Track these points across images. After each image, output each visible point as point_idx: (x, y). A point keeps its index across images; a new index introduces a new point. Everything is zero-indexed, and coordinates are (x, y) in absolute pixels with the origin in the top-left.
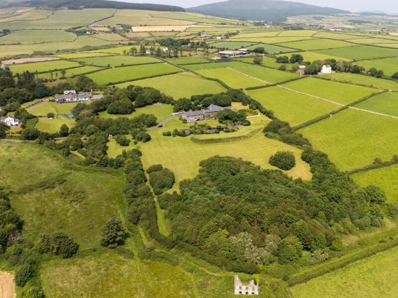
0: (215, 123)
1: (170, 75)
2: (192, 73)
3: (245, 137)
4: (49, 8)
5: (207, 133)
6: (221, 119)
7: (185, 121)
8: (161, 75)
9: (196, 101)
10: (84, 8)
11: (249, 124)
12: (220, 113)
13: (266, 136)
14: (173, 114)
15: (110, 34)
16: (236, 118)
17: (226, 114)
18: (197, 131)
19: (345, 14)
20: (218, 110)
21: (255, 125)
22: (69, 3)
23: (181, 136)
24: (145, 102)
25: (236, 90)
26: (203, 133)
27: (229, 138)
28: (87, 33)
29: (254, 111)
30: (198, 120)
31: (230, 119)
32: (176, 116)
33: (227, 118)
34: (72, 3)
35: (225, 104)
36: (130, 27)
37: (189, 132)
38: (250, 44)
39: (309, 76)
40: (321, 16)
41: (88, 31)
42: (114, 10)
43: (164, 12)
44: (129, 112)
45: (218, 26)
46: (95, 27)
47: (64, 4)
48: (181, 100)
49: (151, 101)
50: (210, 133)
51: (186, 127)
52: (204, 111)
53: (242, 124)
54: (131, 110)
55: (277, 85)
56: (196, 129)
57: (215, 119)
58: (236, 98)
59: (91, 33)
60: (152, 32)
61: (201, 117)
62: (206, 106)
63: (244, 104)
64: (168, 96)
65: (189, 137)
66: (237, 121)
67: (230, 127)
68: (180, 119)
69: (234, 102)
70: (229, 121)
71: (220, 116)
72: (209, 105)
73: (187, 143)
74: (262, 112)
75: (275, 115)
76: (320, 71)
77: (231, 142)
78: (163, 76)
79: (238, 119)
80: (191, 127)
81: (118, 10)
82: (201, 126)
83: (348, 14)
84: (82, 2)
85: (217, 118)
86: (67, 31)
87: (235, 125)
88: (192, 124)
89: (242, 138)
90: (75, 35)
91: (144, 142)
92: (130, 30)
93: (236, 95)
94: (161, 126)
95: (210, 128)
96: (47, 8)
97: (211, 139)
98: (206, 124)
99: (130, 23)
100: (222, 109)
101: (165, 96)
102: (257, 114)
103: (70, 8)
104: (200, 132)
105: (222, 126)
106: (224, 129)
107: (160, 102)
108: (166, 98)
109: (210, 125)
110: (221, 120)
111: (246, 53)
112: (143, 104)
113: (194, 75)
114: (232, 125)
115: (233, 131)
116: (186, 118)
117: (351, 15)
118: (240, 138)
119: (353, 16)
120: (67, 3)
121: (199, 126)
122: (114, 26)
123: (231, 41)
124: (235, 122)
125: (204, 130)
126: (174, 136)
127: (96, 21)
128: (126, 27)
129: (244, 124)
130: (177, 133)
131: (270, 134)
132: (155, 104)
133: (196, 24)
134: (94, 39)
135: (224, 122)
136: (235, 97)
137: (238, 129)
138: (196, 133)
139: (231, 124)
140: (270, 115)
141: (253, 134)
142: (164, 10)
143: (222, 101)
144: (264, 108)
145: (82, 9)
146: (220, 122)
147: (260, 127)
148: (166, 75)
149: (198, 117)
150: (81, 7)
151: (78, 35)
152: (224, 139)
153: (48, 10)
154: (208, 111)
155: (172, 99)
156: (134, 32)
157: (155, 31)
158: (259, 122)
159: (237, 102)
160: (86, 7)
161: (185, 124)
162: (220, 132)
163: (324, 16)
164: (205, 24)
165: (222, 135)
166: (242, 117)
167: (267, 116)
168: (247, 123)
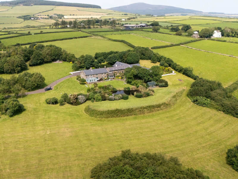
0: (121, 85)
1: (80, 38)
2: (100, 37)
3: (166, 105)
4: (10, 5)
5: (110, 100)
6: (129, 78)
7: (83, 82)
8: (71, 38)
9: (100, 58)
10: (34, 5)
11: (166, 85)
12: (128, 71)
13: (194, 102)
14: (72, 73)
15: (48, 20)
16: (149, 77)
17: (135, 72)
18: (96, 96)
19: (199, 13)
20: (125, 68)
21: (175, 85)
22: (24, 2)
23: (72, 104)
24: (42, 59)
25: (143, 48)
26: (104, 99)
27: (144, 108)
28: (32, 19)
29: (167, 68)
30: (101, 80)
31: (140, 78)
32: (74, 75)
33: (136, 77)
34: (26, 2)
35: (133, 61)
36: (63, 16)
37: (84, 98)
38: (147, 22)
39: (205, 39)
40: (186, 13)
41: (33, 17)
42: (53, 7)
43: (87, 8)
44: (16, 71)
45: (122, 15)
46: (39, 15)
47: (20, 3)
48: (82, 57)
49: (50, 59)
50: (115, 100)
51: (83, 90)
52: (108, 69)
53: (157, 85)
54: (19, 68)
55: (181, 45)
56: (96, 93)
57: (122, 78)
58: (144, 55)
59: (34, 19)
60: (77, 18)
61: (104, 76)
62: (111, 64)
63: (154, 62)
64: (69, 54)
65: (83, 106)
66: (151, 81)
67: (142, 89)
68: (77, 79)
69: (142, 59)
70: (139, 81)
71: (129, 75)
72: (114, 63)
73: (79, 116)
74: (176, 70)
75: (195, 73)
76: (212, 35)
77: (146, 114)
78: (73, 39)
79: (151, 79)
80: (89, 90)
81: (56, 6)
82: (103, 88)
83: (202, 13)
84: (33, 1)
85: (124, 77)
86: (17, 17)
87: (148, 86)
88: (91, 86)
89: (162, 107)
90: (22, 20)
91: (11, 116)
92: (63, 18)
93: (144, 52)
94: (50, 89)
95: (115, 91)
96: (9, 5)
97: (117, 110)
98: (110, 86)
99: (63, 14)
100: (130, 66)
101: (65, 54)
102: (172, 72)
103: (24, 5)
104: (100, 97)
105: (132, 87)
106: (135, 93)
107: (60, 60)
108: (67, 55)
109: (115, 87)
110: (130, 80)
111: (145, 26)
112: (39, 62)
113: (102, 38)
114: (144, 86)
115: (148, 95)
116: (85, 78)
117: (203, 13)
118: (159, 106)
119: (204, 14)
120: (23, 2)
121: (100, 88)
122: (52, 15)
123: (132, 21)
124: (148, 83)
125: (106, 95)
126: (62, 104)
127: (40, 12)
128: (60, 15)
129: (161, 84)
130: (66, 100)
131: (201, 99)
132: (55, 62)
133: (108, 15)
134: (35, 22)
135: (133, 82)
136: (142, 54)
137: (153, 91)
138: (94, 99)
139: (142, 85)
140: (189, 73)
141: (176, 100)
142: (87, 7)
143: (129, 58)
144: (179, 65)
145: (32, 6)
146: (129, 82)
147: (181, 89)
148: (76, 38)
149: (100, 76)
150: (32, 4)
151: (25, 20)
152: (136, 109)
153: (9, 6)
154: (113, 69)
155: (73, 56)
156: (65, 19)
157: (80, 18)
158: (178, 82)
159: (145, 59)
160: (35, 5)
161: (83, 86)
162: (129, 97)
163: (188, 14)
164: (114, 14)
165: (133, 102)
166: (156, 75)
167: (184, 74)
168: (164, 84)
